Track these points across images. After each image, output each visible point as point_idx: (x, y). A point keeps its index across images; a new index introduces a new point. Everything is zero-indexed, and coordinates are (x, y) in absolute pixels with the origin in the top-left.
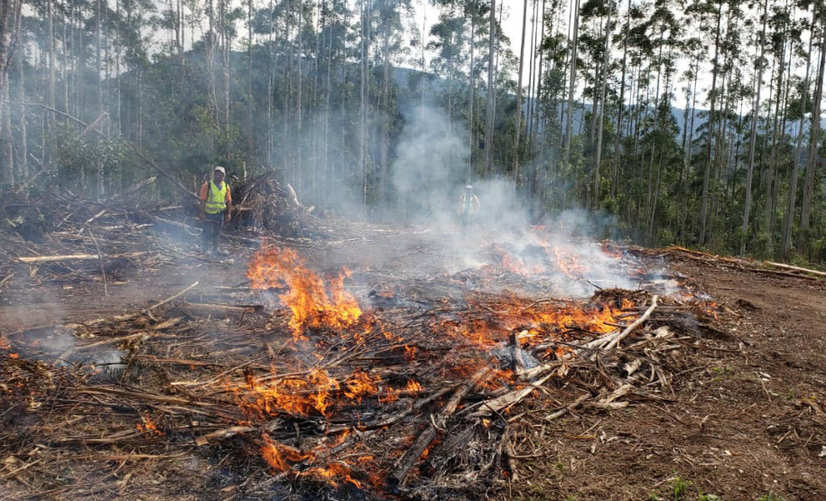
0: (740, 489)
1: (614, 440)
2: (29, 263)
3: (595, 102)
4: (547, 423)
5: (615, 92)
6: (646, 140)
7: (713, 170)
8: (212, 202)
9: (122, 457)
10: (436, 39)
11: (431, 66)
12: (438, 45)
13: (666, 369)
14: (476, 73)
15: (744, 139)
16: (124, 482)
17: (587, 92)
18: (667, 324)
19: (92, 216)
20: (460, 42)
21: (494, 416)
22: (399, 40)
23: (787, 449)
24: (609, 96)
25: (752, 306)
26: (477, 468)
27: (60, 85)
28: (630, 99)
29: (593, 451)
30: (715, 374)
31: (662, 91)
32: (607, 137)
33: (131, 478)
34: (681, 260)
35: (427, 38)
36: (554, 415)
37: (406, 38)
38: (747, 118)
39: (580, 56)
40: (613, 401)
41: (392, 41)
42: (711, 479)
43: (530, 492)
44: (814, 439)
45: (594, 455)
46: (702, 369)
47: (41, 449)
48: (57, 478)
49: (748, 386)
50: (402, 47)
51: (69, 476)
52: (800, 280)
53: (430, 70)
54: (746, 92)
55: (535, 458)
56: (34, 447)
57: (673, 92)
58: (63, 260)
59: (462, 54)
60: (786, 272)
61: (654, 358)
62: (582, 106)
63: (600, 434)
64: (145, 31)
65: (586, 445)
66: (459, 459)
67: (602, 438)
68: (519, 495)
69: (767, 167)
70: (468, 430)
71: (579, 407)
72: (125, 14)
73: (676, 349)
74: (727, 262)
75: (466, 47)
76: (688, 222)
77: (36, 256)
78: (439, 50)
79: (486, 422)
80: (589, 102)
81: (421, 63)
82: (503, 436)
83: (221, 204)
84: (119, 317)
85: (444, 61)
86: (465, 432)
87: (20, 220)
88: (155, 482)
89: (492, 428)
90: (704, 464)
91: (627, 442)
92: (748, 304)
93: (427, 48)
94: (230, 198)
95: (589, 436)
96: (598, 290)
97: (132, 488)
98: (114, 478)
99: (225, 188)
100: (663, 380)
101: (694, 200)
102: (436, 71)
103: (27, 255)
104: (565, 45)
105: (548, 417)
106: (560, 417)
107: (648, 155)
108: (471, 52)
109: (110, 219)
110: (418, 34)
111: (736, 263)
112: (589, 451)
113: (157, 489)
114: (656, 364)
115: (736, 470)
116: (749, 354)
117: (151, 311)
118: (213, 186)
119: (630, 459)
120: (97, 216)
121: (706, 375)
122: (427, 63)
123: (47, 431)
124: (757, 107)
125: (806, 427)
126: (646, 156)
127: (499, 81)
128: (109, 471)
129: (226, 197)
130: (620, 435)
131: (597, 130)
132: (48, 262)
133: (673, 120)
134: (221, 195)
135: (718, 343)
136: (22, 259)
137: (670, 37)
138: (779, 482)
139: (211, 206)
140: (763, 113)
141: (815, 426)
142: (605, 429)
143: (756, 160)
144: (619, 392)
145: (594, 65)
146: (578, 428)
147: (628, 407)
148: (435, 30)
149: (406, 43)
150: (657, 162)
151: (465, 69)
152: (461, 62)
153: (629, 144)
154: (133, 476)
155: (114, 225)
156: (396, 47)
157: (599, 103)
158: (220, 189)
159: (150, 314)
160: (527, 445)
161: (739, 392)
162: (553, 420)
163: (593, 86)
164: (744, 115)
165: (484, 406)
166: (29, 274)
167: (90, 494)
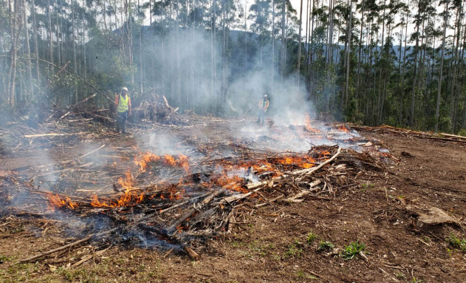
0: (345, 239)
1: (288, 216)
2: (29, 138)
3: (346, 44)
4: (256, 208)
5: (357, 38)
6: (377, 65)
7: (417, 81)
8: (120, 106)
9: (46, 221)
10: (253, 13)
11: (251, 28)
12: (254, 16)
13: (334, 184)
14: (276, 31)
15: (437, 62)
16: (45, 232)
17: (341, 39)
18: (344, 163)
19: (63, 115)
20: (267, 13)
21: (227, 204)
22: (234, 15)
23: (378, 221)
24: (354, 40)
25: (410, 155)
26: (213, 228)
27: (56, 49)
28: (366, 42)
29: (275, 221)
30: (363, 187)
31: (386, 36)
32: (353, 64)
33: (48, 230)
34: (387, 133)
35: (247, 12)
36: (260, 205)
37: (237, 13)
38: (438, 50)
39: (337, 17)
40: (295, 199)
41: (229, 16)
42: (331, 235)
43: (235, 239)
44: (394, 216)
45: (275, 223)
46: (356, 185)
47: (12, 217)
48: (17, 229)
49: (379, 193)
50: (235, 19)
51: (23, 229)
52: (456, 143)
53: (250, 31)
54: (436, 34)
55: (244, 224)
56: (9, 216)
57: (392, 36)
58: (46, 136)
59: (268, 21)
60: (449, 139)
61: (327, 179)
62: (339, 47)
63: (281, 213)
64: (98, 18)
65: (273, 219)
66: (203, 223)
67: (282, 215)
68: (229, 239)
69: (452, 78)
70: (211, 210)
71: (276, 202)
72: (87, 9)
73: (344, 175)
74: (415, 134)
75: (271, 16)
76: (403, 113)
77: (33, 134)
78: (255, 19)
79: (222, 207)
80: (342, 44)
81: (245, 27)
82: (230, 214)
83: (126, 107)
84: (64, 162)
85: (258, 25)
86: (209, 211)
87: (27, 117)
88: (59, 232)
89: (225, 210)
90: (331, 227)
91: (294, 217)
92: (408, 154)
93: (249, 18)
94: (130, 104)
95: (275, 214)
96: (313, 146)
97: (48, 234)
98: (41, 230)
99: (127, 98)
100: (330, 190)
101: (406, 100)
102: (253, 31)
103: (28, 134)
104: (327, 12)
105: (257, 206)
106: (264, 206)
107: (378, 74)
108: (273, 19)
109: (72, 116)
110: (242, 11)
111: (420, 134)
112: (273, 221)
113: (59, 235)
114: (328, 182)
115: (346, 231)
116: (390, 178)
117: (80, 159)
118: (121, 97)
119: (293, 225)
120: (66, 115)
121: (358, 188)
122: (248, 27)
123: (15, 209)
124: (444, 43)
125: (392, 211)
126: (377, 74)
127: (289, 35)
128: (40, 227)
129: (128, 103)
130: (292, 214)
131: (347, 60)
132: (39, 137)
133: (393, 52)
134: (126, 102)
135: (374, 172)
136: (26, 136)
137: (390, 4)
138: (367, 236)
139: (121, 108)
140: (448, 46)
141: (396, 210)
142: (285, 212)
143: (444, 74)
144: (300, 195)
145: (345, 22)
146: (272, 211)
147: (303, 202)
148: (253, 8)
149: (237, 17)
150: (383, 78)
151: (270, 29)
152: (268, 25)
153: (367, 68)
154: (50, 229)
155: (74, 119)
156: (232, 19)
157: (348, 45)
158: (125, 99)
159: (79, 160)
160: (242, 218)
161: (373, 196)
162: (259, 207)
163: (344, 35)
164: (436, 47)
165: (223, 200)
166: (29, 144)
167: (30, 236)
